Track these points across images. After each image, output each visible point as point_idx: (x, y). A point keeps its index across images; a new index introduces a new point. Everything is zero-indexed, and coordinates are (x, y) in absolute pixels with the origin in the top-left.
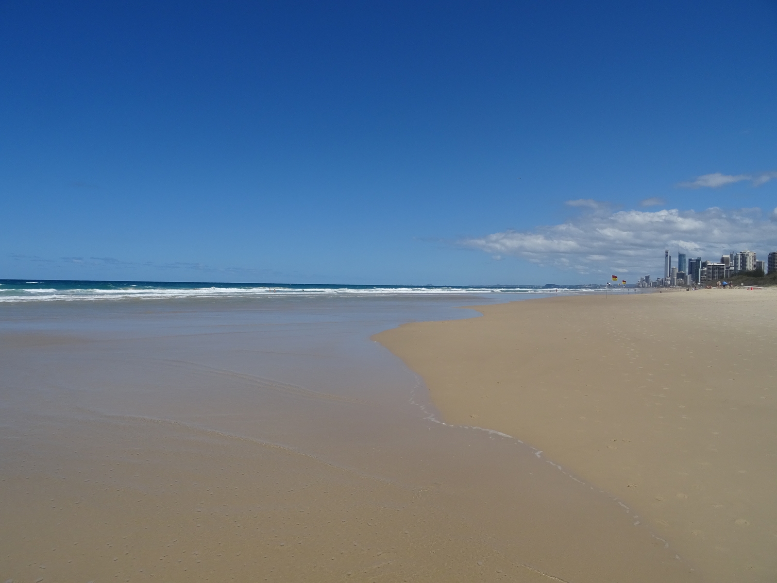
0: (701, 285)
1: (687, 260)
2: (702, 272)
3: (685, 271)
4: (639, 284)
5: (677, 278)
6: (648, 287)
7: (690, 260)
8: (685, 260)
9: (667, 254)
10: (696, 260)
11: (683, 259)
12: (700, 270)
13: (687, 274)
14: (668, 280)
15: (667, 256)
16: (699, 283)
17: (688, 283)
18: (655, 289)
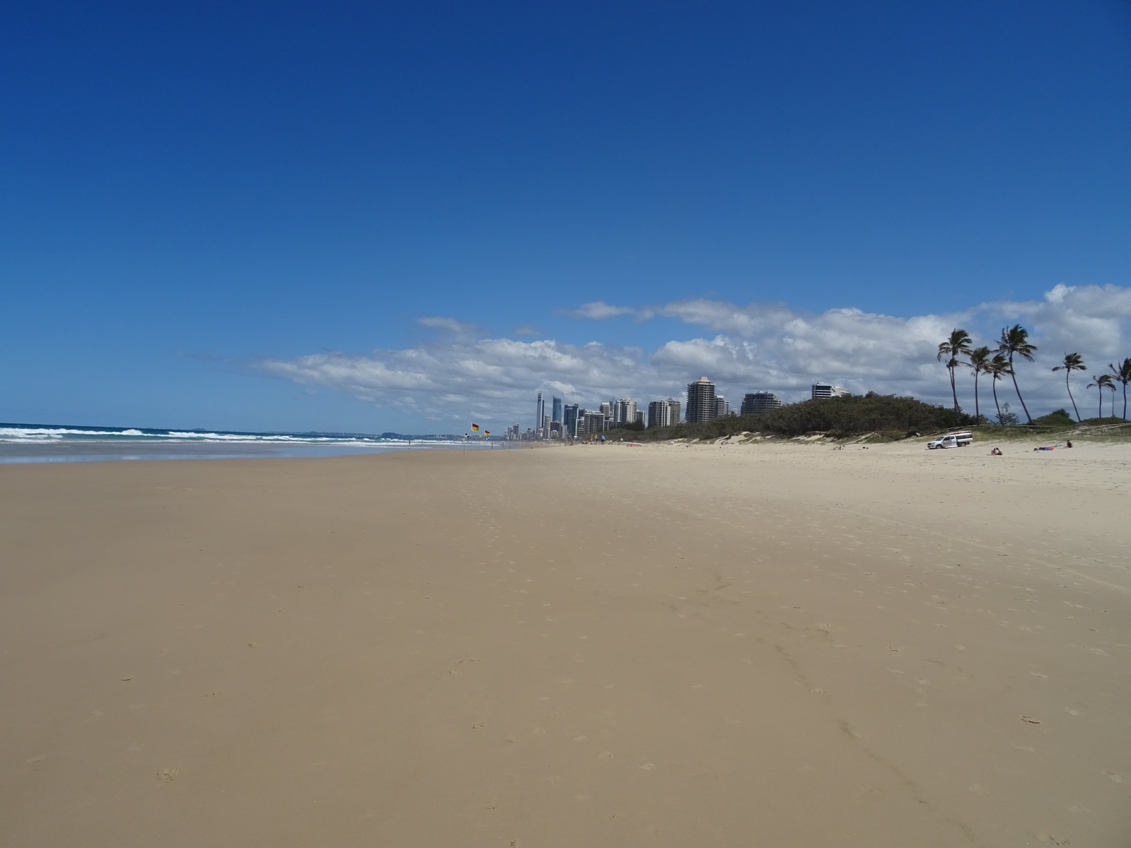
0: (577, 439)
1: (563, 407)
2: (580, 422)
3: (560, 420)
4: (506, 436)
5: (551, 430)
6: (516, 440)
7: (566, 407)
8: (560, 406)
9: (540, 397)
10: (573, 407)
11: (558, 405)
12: (577, 420)
13: (562, 425)
14: (540, 432)
15: (539, 400)
16: (575, 437)
17: (564, 436)
18: (525, 443)
